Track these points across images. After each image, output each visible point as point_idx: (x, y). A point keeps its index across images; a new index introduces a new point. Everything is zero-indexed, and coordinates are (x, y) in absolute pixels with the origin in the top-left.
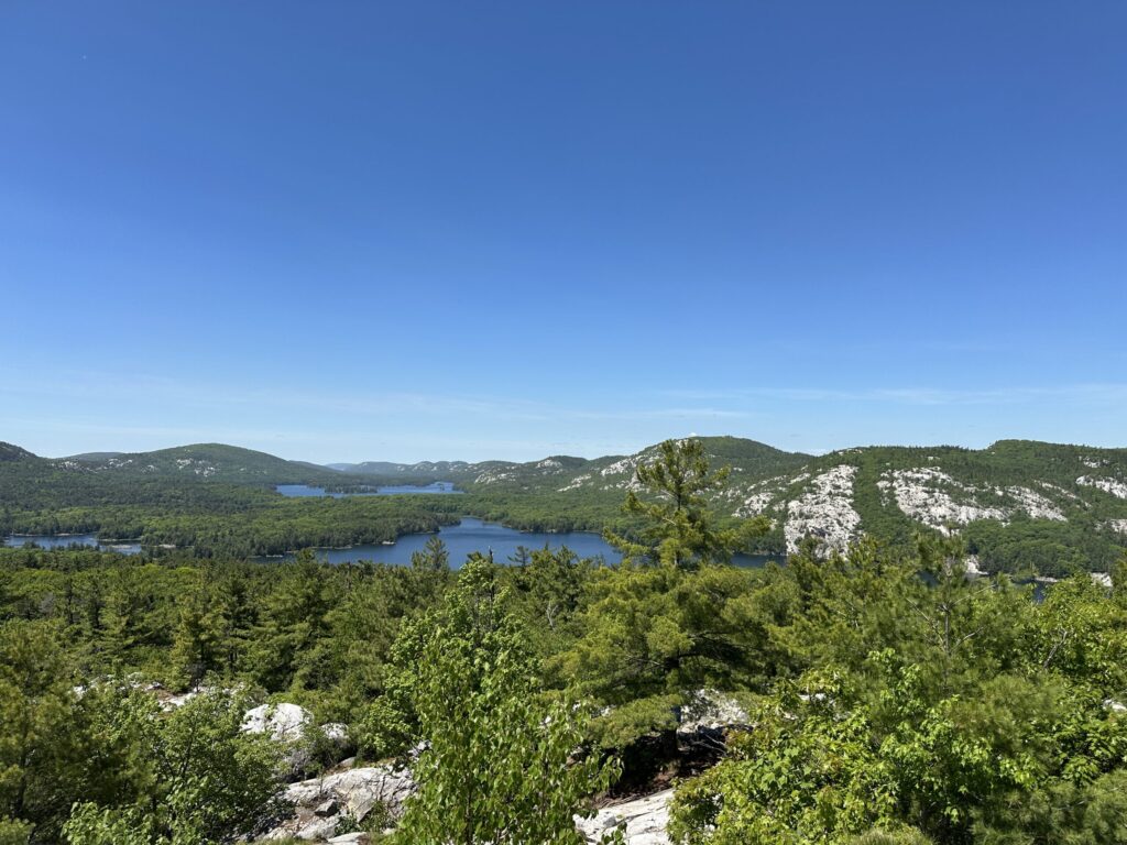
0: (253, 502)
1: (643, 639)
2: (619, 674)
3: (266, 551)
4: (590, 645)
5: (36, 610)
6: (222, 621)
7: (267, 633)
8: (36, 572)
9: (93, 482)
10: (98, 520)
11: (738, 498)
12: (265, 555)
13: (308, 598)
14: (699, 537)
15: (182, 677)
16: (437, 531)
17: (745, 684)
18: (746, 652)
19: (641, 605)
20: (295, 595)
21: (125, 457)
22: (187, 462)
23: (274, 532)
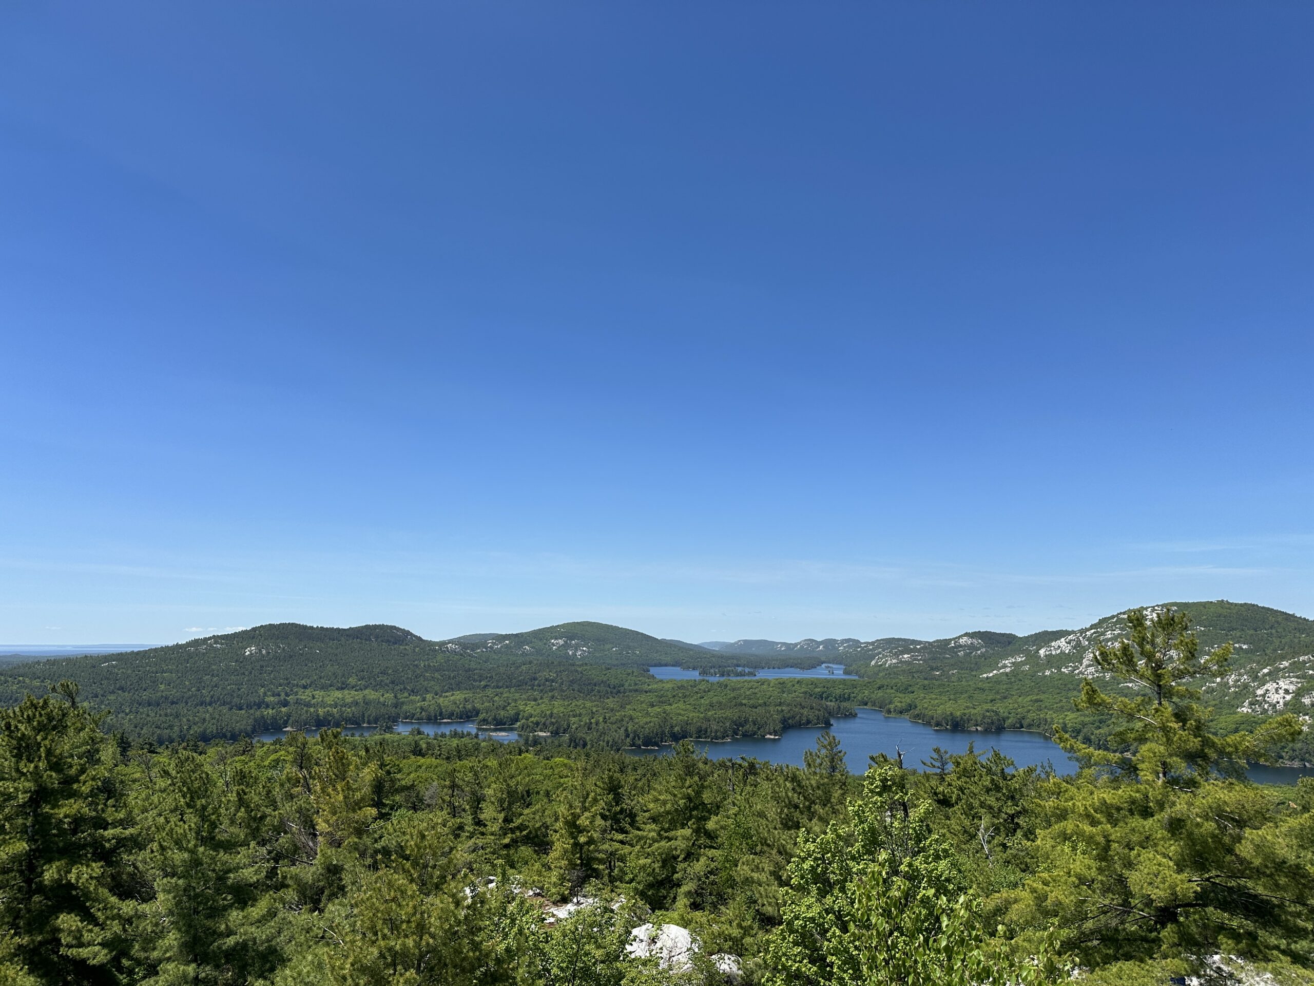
0: (626, 686)
1: (1121, 880)
2: (1089, 925)
3: (640, 742)
4: (1046, 883)
5: (421, 801)
6: (599, 821)
7: (646, 838)
8: (422, 760)
9: (473, 665)
10: (477, 705)
11: (1246, 686)
12: (639, 747)
13: (689, 798)
14: (1194, 743)
15: (561, 884)
16: (828, 725)
17: (1283, 952)
18: (1281, 906)
19: (1116, 833)
20: (675, 796)
21: (501, 638)
22: (561, 642)
23: (648, 719)
